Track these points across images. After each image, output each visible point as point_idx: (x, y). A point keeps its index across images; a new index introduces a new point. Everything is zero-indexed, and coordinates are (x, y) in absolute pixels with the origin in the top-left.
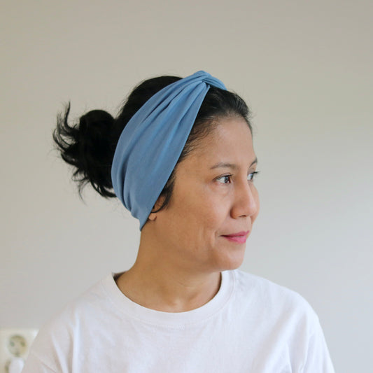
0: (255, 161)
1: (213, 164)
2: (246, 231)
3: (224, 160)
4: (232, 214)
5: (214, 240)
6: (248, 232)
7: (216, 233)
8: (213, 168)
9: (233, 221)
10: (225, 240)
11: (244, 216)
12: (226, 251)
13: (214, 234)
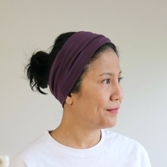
0: (121, 72)
1: (101, 73)
2: (118, 107)
3: (107, 71)
4: (111, 99)
5: (103, 112)
6: (119, 108)
7: (104, 109)
8: (101, 75)
9: (112, 102)
10: (108, 112)
11: (117, 100)
12: (108, 117)
13: (103, 109)
